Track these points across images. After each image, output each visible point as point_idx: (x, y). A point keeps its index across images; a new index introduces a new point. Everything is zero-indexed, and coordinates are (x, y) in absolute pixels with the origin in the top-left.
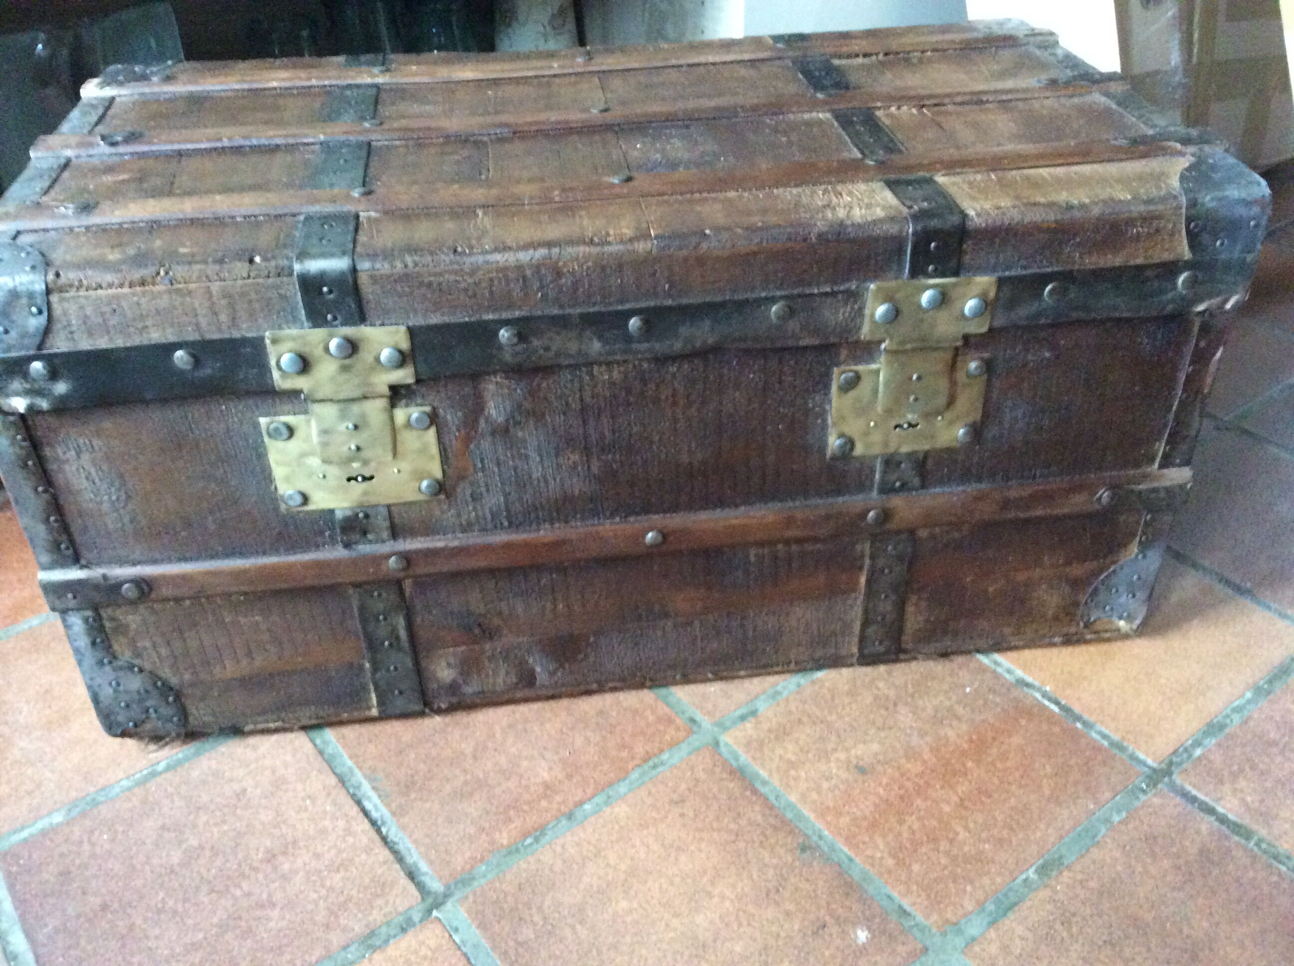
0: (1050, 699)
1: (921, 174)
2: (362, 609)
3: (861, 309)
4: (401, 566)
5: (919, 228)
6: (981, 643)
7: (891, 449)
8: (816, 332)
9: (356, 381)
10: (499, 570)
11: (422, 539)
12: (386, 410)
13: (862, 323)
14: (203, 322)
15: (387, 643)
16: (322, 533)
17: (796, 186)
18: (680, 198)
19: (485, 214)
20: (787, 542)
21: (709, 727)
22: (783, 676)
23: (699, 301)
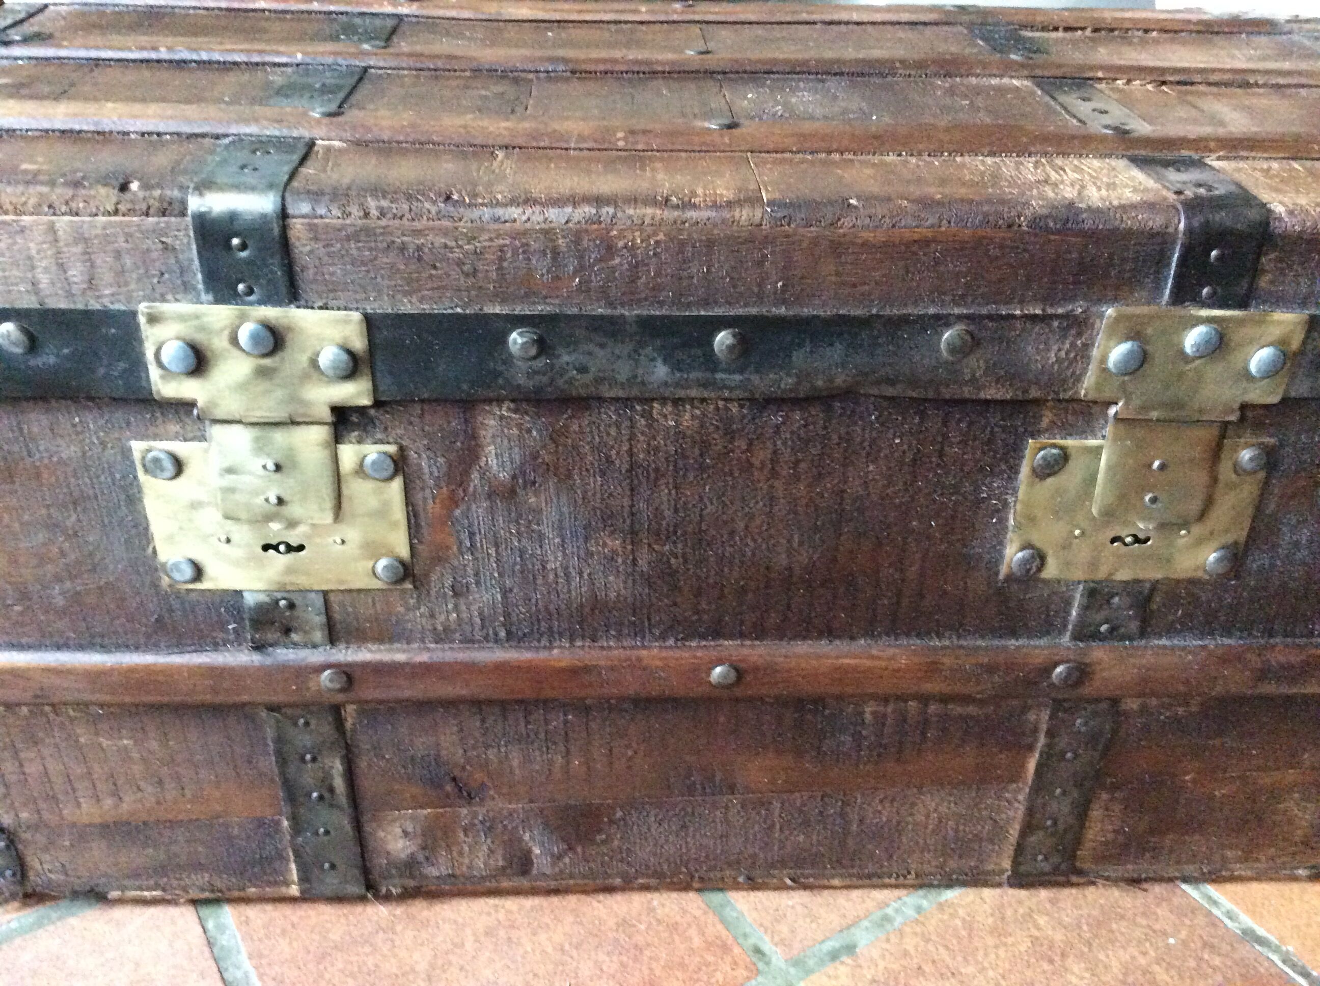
0: (1293, 966)
1: (1185, 153)
2: (280, 740)
3: (1087, 346)
4: (338, 686)
5: (1196, 223)
6: (1189, 869)
7: (1101, 574)
8: (1010, 378)
9: (279, 393)
10: (490, 702)
11: (374, 647)
12: (326, 445)
13: (1085, 371)
14: (44, 280)
15: (315, 795)
16: (223, 626)
17: (992, 154)
18: (809, 157)
19: (507, 157)
20: (924, 699)
21: (782, 964)
22: (897, 892)
23: (829, 312)
